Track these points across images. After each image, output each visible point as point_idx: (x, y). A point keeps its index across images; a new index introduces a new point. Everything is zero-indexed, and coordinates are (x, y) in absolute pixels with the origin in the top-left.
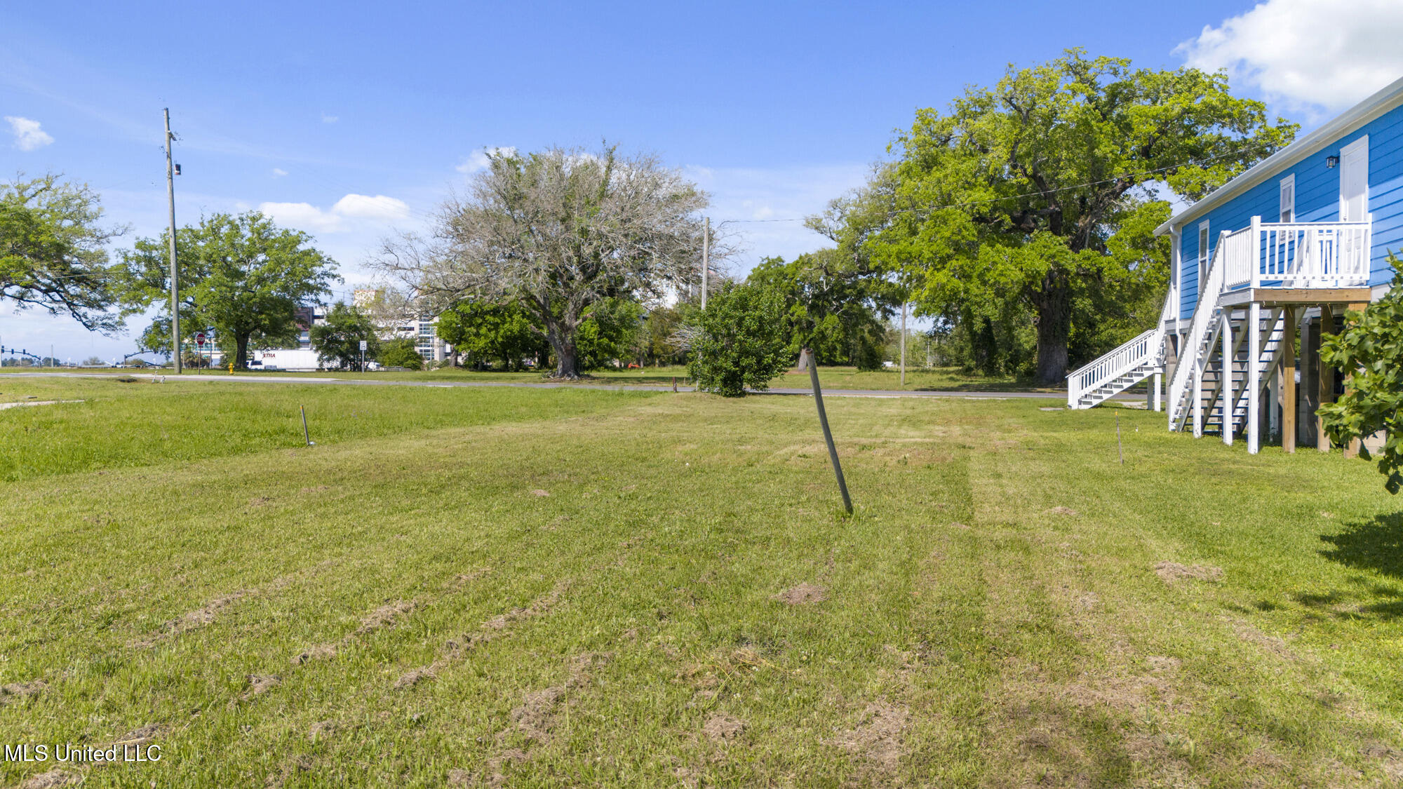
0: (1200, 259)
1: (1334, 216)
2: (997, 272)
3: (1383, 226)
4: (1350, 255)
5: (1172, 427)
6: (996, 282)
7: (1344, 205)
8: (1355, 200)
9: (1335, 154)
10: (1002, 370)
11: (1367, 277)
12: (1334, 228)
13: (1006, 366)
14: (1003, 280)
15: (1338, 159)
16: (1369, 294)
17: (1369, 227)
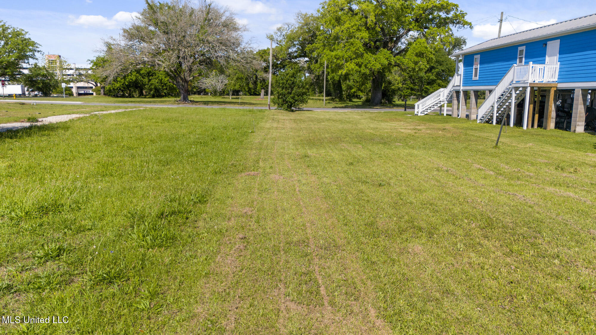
0: (474, 67)
1: (543, 62)
2: (371, 64)
3: (563, 66)
4: (548, 73)
5: (478, 121)
6: (371, 68)
7: (547, 59)
8: (552, 58)
9: (545, 43)
10: (345, 99)
11: (556, 80)
12: (543, 66)
13: (346, 97)
14: (373, 68)
15: (546, 45)
16: (557, 85)
17: (559, 66)
